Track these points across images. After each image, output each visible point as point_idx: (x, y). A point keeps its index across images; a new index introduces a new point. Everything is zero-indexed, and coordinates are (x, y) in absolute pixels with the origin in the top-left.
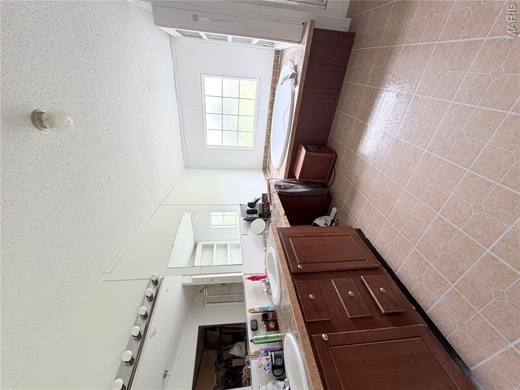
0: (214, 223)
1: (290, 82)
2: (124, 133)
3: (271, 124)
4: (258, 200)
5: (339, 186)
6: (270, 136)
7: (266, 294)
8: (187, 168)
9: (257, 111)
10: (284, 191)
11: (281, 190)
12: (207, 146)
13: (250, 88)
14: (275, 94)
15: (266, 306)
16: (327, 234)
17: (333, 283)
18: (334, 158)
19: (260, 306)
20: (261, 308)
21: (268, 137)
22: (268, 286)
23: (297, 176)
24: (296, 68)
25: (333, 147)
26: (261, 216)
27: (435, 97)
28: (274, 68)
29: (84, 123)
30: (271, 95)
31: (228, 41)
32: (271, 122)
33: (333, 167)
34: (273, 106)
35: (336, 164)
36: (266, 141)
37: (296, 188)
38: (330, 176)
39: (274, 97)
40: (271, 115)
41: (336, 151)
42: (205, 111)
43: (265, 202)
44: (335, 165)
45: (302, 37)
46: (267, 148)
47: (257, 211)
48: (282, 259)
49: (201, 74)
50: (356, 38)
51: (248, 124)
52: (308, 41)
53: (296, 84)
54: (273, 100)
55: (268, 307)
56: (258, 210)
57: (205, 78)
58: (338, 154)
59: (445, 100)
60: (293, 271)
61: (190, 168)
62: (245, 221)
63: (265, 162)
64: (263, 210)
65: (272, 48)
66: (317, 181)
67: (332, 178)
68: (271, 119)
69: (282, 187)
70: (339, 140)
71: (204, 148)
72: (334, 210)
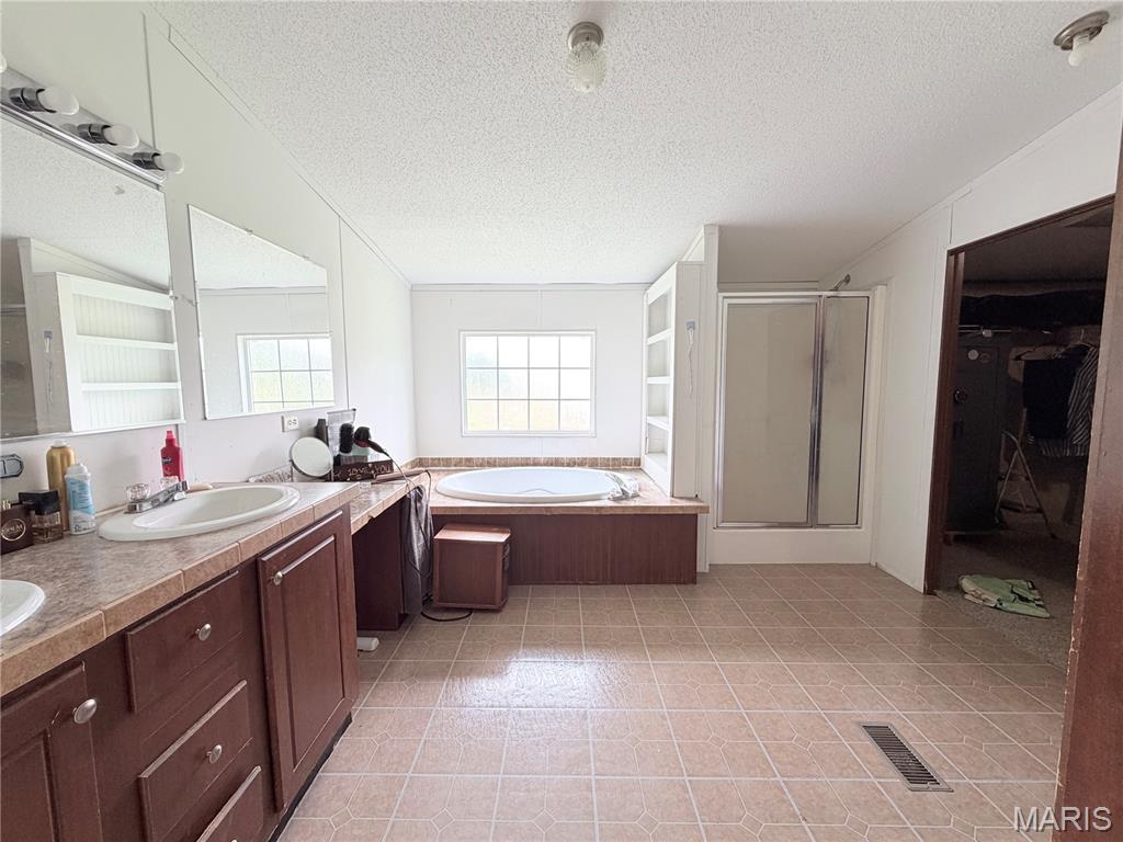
0: (252, 345)
1: (615, 489)
2: (522, 174)
3: (518, 465)
4: (379, 450)
5: (433, 637)
6: (495, 466)
7: (130, 495)
8: (411, 290)
9: (540, 436)
10: (413, 511)
11: (413, 503)
12: (465, 336)
13: (579, 417)
14: (573, 466)
15: (91, 501)
16: (344, 637)
17: (238, 689)
18: (493, 607)
19: (88, 482)
20: (83, 486)
21: (491, 463)
22: (162, 499)
23: (443, 535)
24: (636, 496)
25: (511, 599)
26: (337, 460)
27: (679, 746)
28: (614, 459)
29: (560, 109)
30: (570, 459)
31: (649, 379)
32: (522, 465)
33: (471, 611)
34: (552, 465)
35: (481, 616)
36: (483, 459)
37: (418, 539)
38: (448, 609)
39: (568, 465)
40: (535, 465)
41: (507, 606)
42: (533, 335)
43: (373, 468)
44: (478, 614)
45: (681, 498)
46: (469, 463)
47: (347, 452)
48: (291, 524)
49: (595, 330)
50: (690, 587)
51: (514, 418)
52: (682, 508)
53: (616, 499)
54: (562, 465)
55: (85, 509)
56: (351, 454)
57: (589, 338)
58: (503, 613)
59: (683, 766)
60: (265, 559)
61: (411, 296)
62: (316, 424)
63: (437, 462)
64: (351, 466)
65: (643, 450)
66: (436, 583)
67: (446, 616)
68: (527, 465)
69: (418, 505)
70: (530, 609)
71: (460, 331)
72: (374, 643)
